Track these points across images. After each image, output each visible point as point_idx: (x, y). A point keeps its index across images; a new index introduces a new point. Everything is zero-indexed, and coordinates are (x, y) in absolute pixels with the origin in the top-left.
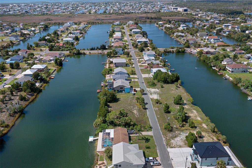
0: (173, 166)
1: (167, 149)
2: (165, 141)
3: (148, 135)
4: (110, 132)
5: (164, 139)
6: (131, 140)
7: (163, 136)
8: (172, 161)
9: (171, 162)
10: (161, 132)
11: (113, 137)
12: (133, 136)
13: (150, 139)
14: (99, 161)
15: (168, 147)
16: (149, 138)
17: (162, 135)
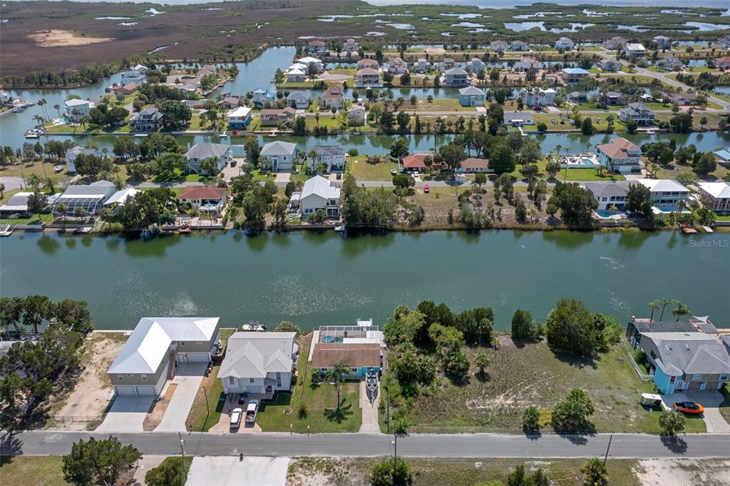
1: (288, 456)
5: (337, 457)
13: (339, 422)
15: (296, 461)
17: (357, 456)
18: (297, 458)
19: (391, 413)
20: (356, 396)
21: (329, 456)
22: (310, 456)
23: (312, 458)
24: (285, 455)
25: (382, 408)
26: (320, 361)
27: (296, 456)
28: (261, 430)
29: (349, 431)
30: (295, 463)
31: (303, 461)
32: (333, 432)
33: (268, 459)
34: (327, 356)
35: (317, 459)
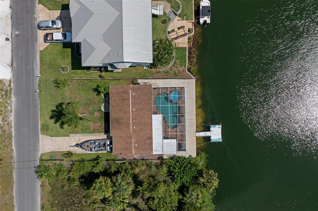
0: (10, 19)
1: (13, 77)
2: (9, 108)
3: (53, 138)
4: (165, 141)
5: (12, 118)
6: (105, 112)
7: (13, 130)
8: (9, 37)
9: (14, 32)
10: (15, 151)
11: (154, 116)
12: (94, 131)
13: (51, 118)
14: (185, 48)
15: (7, 84)
16: (53, 120)
17: (13, 134)
18: (10, 85)
19: (64, 163)
20: (85, 131)
21: (13, 111)
22: (12, 95)
23: (11, 97)
24: (13, 74)
25: (69, 154)
26: (118, 93)
27: (12, 84)
28: (42, 49)
29: (41, 126)
30: (4, 84)
31: (7, 90)
32: (41, 112)
33: (9, 62)
34: (123, 100)
35: (9, 102)
